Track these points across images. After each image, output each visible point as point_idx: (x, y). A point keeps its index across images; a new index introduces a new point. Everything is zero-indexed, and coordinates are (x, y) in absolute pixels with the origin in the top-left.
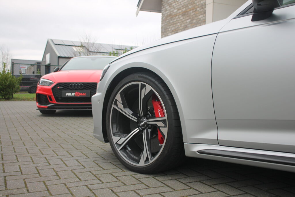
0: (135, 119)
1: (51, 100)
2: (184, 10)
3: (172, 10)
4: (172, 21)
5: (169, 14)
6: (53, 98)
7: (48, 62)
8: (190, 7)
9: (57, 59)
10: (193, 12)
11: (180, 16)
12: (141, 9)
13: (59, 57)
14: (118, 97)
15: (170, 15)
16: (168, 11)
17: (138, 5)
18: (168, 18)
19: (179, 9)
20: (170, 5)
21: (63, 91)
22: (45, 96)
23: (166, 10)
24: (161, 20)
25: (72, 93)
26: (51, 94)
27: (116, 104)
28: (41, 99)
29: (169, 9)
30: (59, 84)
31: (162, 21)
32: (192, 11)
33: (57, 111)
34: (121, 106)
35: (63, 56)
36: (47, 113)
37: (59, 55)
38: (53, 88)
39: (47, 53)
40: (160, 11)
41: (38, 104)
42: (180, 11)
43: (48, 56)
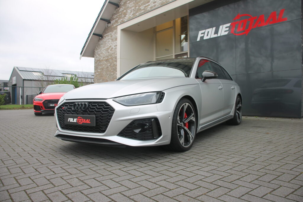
1: (42, 108)
2: (107, 58)
3: (100, 57)
4: (100, 64)
5: (98, 59)
6: (43, 107)
7: (14, 83)
8: (110, 57)
9: (22, 81)
10: (111, 60)
11: (105, 61)
12: (83, 56)
13: (24, 80)
15: (99, 60)
16: (98, 58)
17: (81, 54)
18: (98, 62)
19: (104, 58)
20: (99, 55)
21: (49, 104)
22: (39, 106)
23: (97, 57)
24: (94, 62)
25: (53, 104)
26: (42, 105)
28: (36, 107)
29: (98, 57)
30: (46, 100)
31: (95, 63)
32: (110, 60)
35: (26, 79)
38: (43, 102)
40: (93, 57)
41: (35, 110)
42: (104, 59)
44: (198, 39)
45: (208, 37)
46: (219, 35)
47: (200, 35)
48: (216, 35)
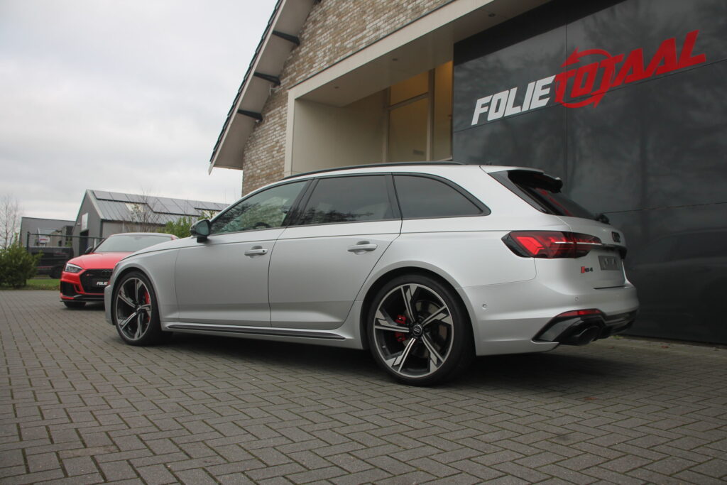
0: (133, 306)
1: (78, 289)
2: (268, 171)
3: (255, 169)
4: (254, 185)
5: (251, 174)
7: (85, 227)
8: (275, 169)
9: (99, 223)
10: (278, 176)
11: (264, 179)
12: (215, 165)
13: (103, 221)
14: (122, 289)
15: (252, 176)
16: (250, 171)
17: (212, 160)
18: (250, 180)
19: (262, 170)
20: (253, 163)
21: (94, 279)
22: (72, 285)
23: (248, 169)
24: (241, 181)
26: (79, 283)
27: (120, 294)
28: (66, 288)
29: (251, 167)
30: (89, 271)
31: (243, 183)
32: (276, 175)
33: (87, 303)
34: (124, 295)
35: (108, 218)
36: (73, 305)
37: (102, 217)
38: (81, 276)
39: (85, 213)
40: (241, 168)
41: (62, 295)
42: (264, 172)
43: (85, 217)
44: (475, 121)
45: (499, 115)
46: (525, 108)
47: (479, 110)
48: (519, 107)
